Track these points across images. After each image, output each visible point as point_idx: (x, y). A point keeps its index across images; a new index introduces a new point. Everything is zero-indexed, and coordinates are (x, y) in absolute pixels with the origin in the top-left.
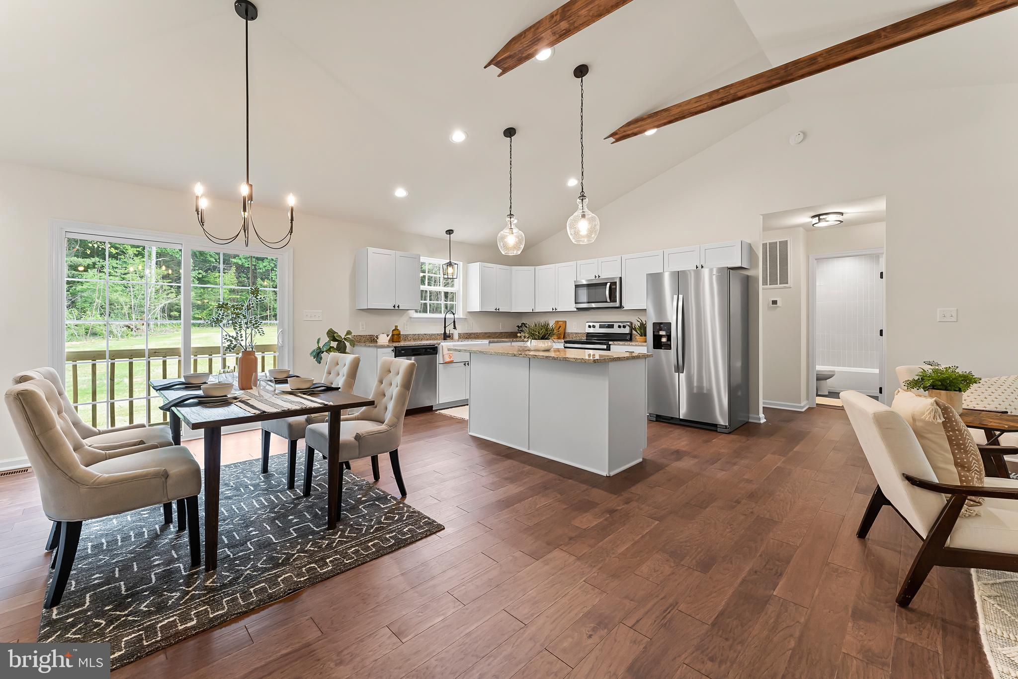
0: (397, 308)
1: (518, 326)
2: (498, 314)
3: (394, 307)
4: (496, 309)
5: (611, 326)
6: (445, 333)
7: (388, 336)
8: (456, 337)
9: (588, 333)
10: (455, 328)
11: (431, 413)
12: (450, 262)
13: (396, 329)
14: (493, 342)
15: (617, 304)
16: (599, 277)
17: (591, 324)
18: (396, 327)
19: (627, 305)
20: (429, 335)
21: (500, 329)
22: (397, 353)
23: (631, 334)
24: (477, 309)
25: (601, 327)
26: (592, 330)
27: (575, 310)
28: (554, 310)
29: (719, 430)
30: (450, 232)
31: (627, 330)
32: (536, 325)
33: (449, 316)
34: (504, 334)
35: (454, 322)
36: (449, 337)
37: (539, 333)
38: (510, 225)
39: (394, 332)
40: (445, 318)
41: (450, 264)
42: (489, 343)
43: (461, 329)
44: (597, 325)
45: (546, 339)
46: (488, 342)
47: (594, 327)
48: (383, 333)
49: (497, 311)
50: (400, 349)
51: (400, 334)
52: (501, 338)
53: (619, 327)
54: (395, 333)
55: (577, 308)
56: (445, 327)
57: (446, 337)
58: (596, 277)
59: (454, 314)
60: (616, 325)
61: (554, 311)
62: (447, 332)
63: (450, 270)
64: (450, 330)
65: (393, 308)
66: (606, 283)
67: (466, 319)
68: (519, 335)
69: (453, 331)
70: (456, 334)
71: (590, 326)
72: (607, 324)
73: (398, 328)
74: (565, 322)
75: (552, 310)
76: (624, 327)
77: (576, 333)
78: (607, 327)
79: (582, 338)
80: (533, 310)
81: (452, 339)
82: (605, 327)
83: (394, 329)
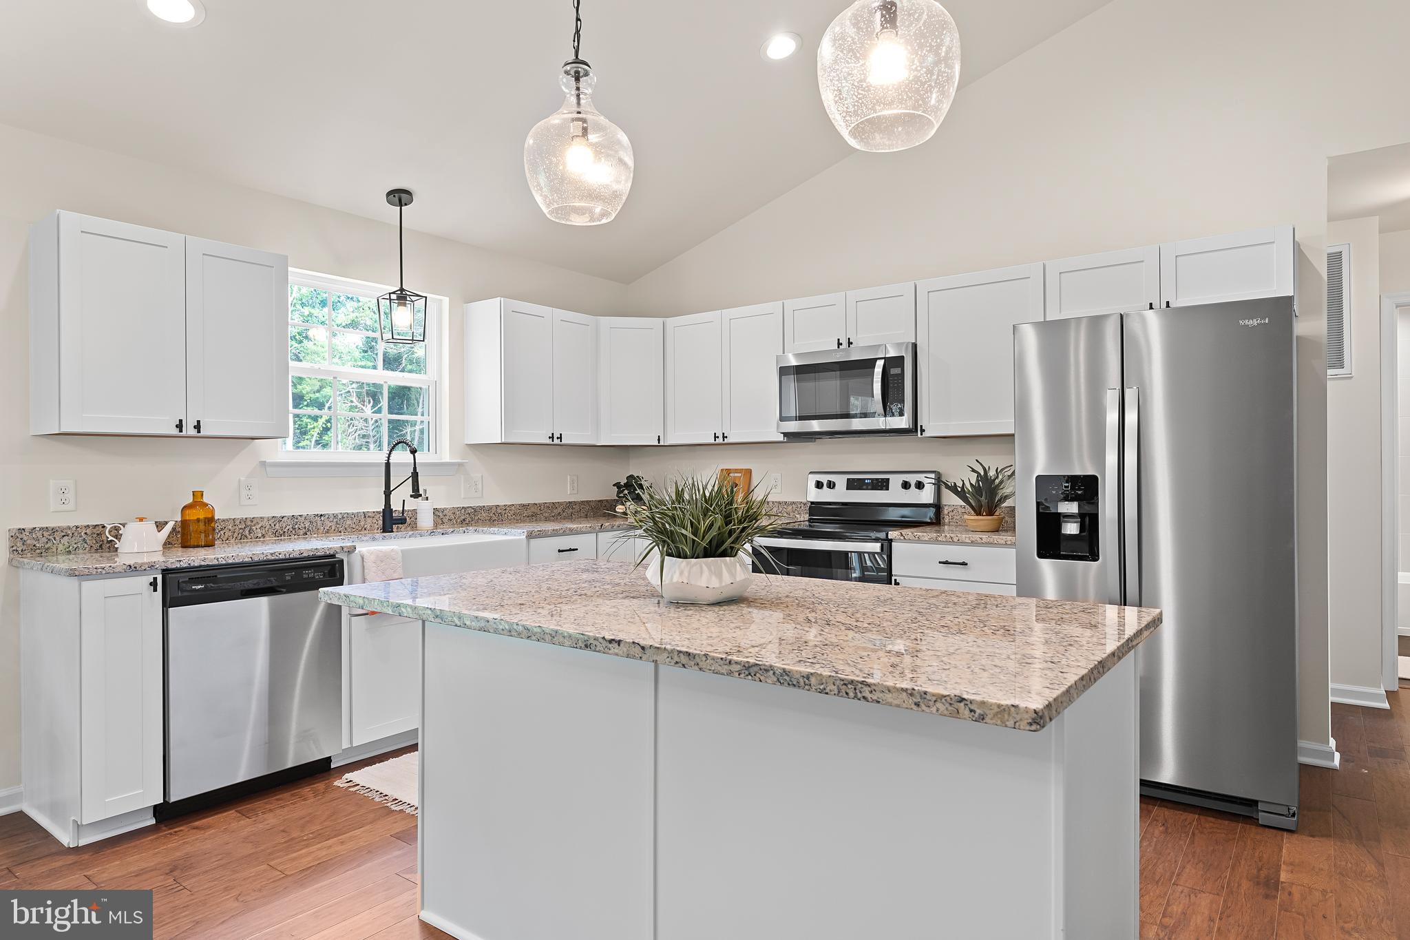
0: (193, 432)
1: (618, 485)
2: (556, 447)
3: (180, 426)
4: (552, 437)
5: (883, 485)
6: (387, 510)
7: (160, 526)
8: (426, 520)
9: (812, 503)
10: (416, 494)
11: (320, 786)
12: (402, 290)
13: (197, 501)
14: (542, 535)
15: (903, 422)
16: (850, 343)
17: (824, 479)
18: (198, 495)
19: (932, 426)
20: (335, 516)
21: (566, 493)
22: (174, 592)
23: (937, 506)
24: (495, 435)
25: (853, 485)
26: (826, 496)
27: (781, 438)
28: (720, 440)
29: (1263, 818)
30: (400, 197)
31: (927, 496)
32: (679, 494)
33: (401, 457)
34: (577, 507)
35: (415, 475)
36: (402, 521)
37: (695, 533)
38: (574, 100)
39: (187, 512)
40: (388, 465)
41: (402, 297)
42: (530, 536)
43: (439, 495)
44: (841, 482)
45: (724, 554)
46: (524, 534)
47: (831, 485)
48: (141, 520)
49: (556, 441)
50: (183, 577)
51: (210, 520)
52: (570, 518)
53: (906, 485)
54: (193, 515)
55: (785, 434)
56: (388, 493)
57: (391, 521)
58: (839, 344)
59: (413, 452)
60: (896, 481)
61: (718, 441)
62: (396, 506)
63: (403, 317)
64: (401, 498)
65: (175, 432)
66: (871, 363)
67: (460, 465)
68: (620, 508)
69: (411, 504)
70: (424, 511)
71: (819, 485)
72: (868, 479)
73: (205, 500)
74: (749, 472)
75: (712, 441)
76: (920, 485)
77: (780, 503)
78: (870, 487)
79: (797, 516)
80: (659, 440)
81: (414, 526)
82: (864, 487)
83: (190, 500)
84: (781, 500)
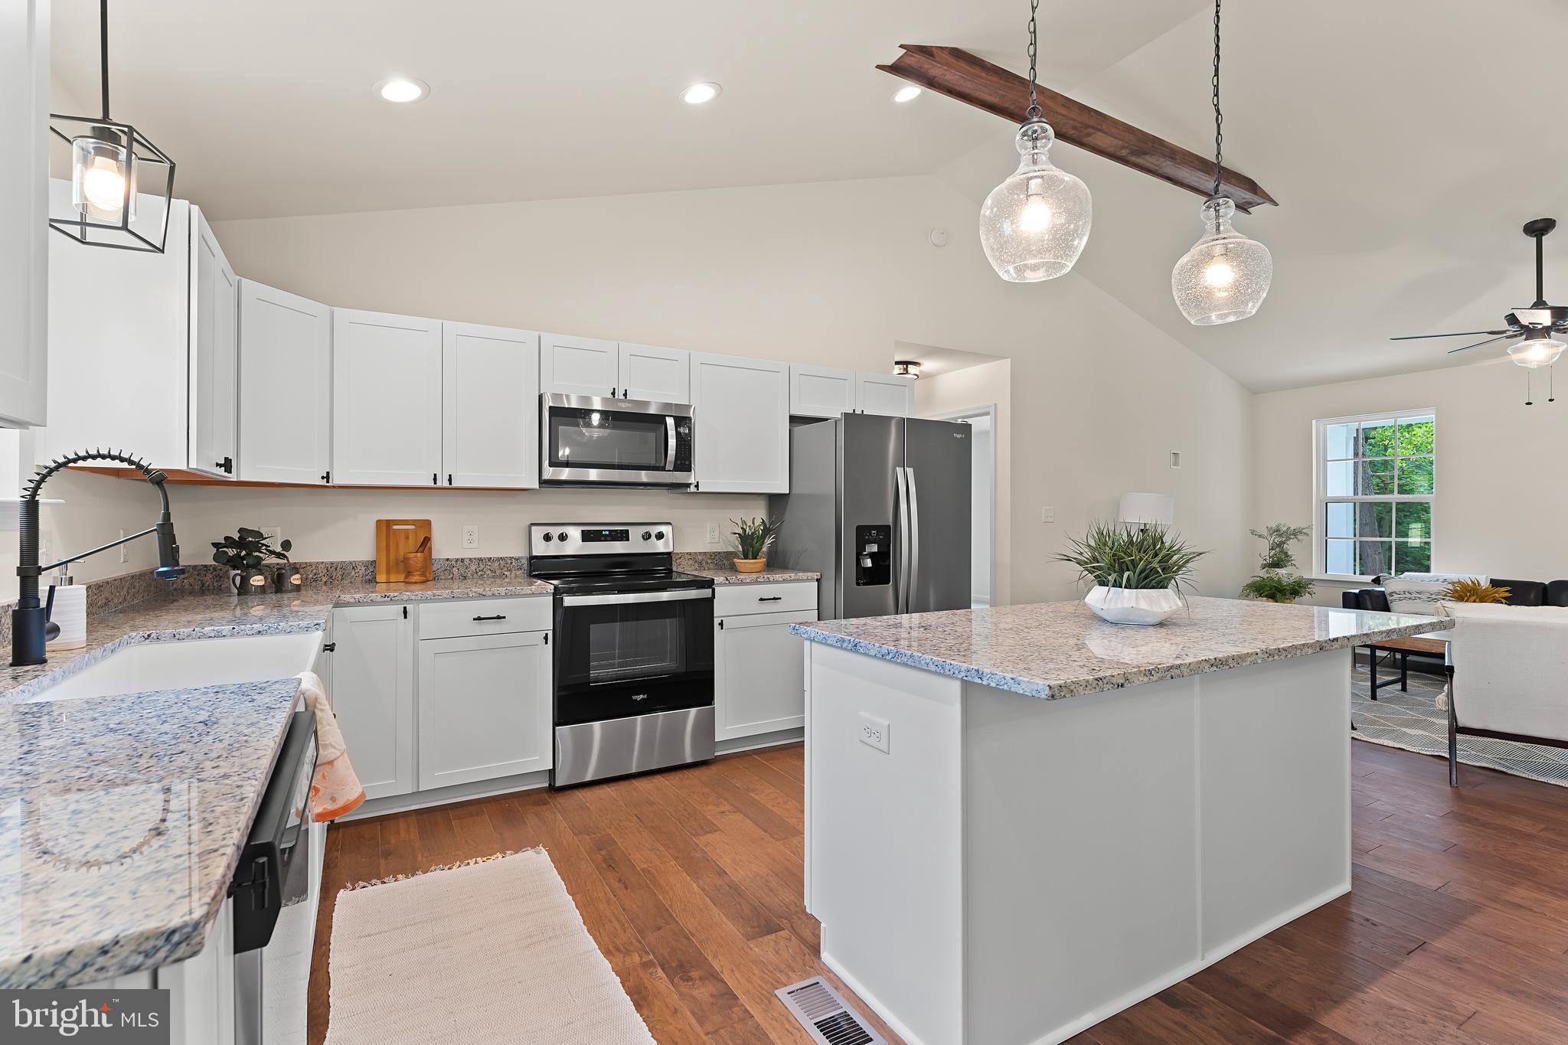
4: (221, 464)
5: (623, 536)
16: (624, 394)
17: (554, 531)
25: (587, 537)
26: (553, 549)
27: (529, 485)
28: (443, 482)
31: (668, 545)
44: (575, 533)
47: (563, 538)
53: (646, 536)
58: (613, 394)
60: (636, 532)
61: (439, 484)
66: (664, 419)
71: (547, 538)
72: (605, 531)
74: (427, 524)
75: (431, 484)
76: (660, 536)
77: (480, 560)
78: (609, 538)
79: (506, 573)
80: (327, 477)
82: (603, 539)
84: (483, 556)
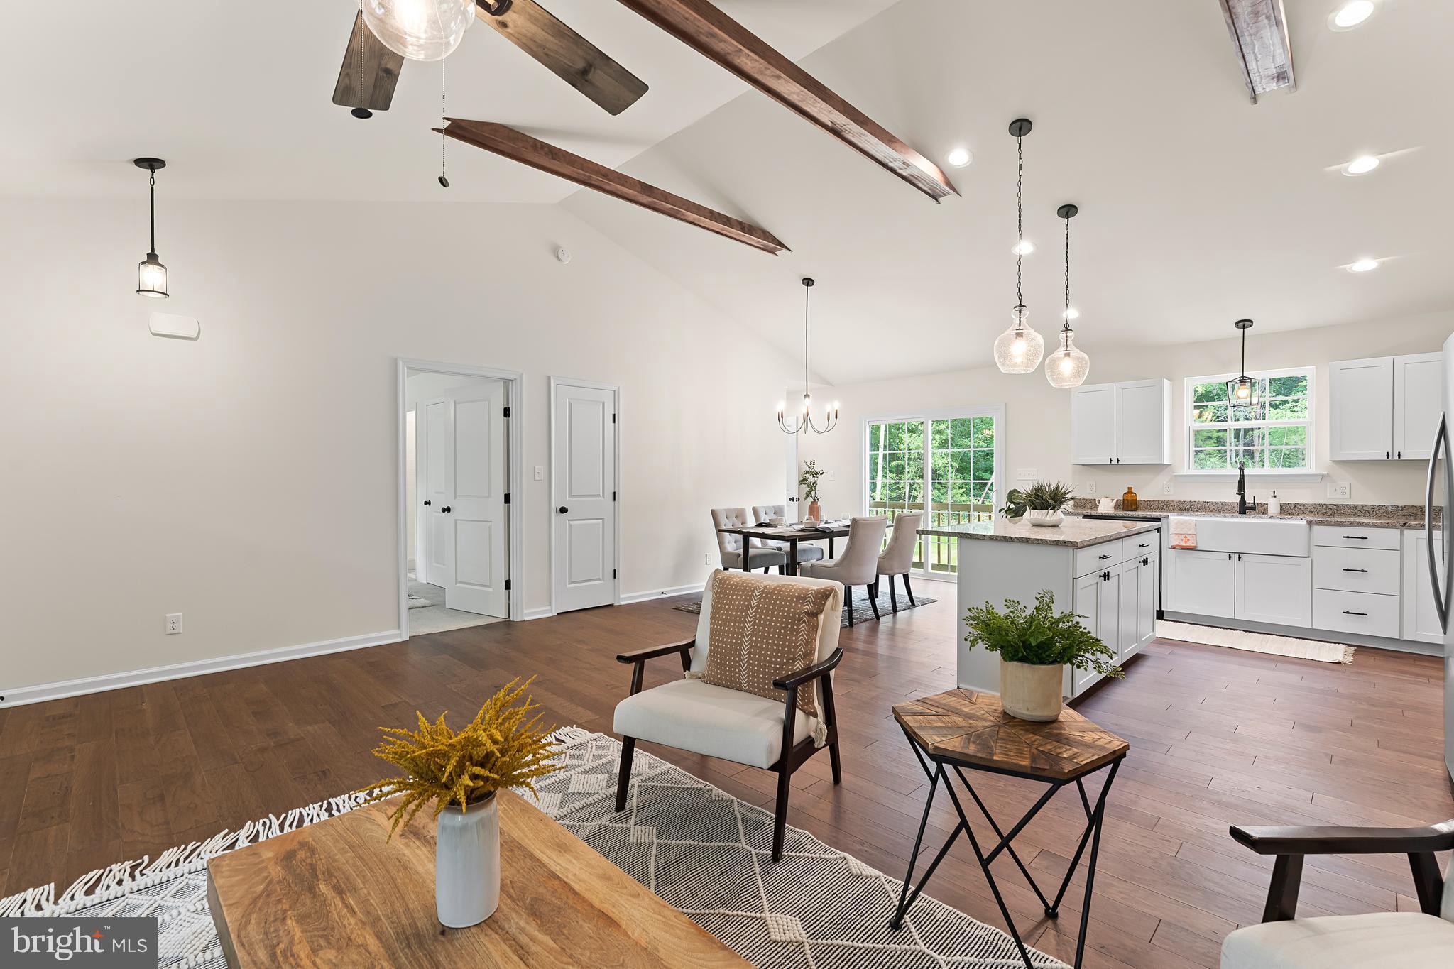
3: (1117, 461)
6: (1243, 502)
7: (1113, 501)
8: (1273, 508)
12: (1243, 376)
13: (1130, 492)
18: (1130, 489)
30: (1244, 324)
36: (1253, 508)
39: (1125, 495)
40: (1242, 477)
41: (1243, 381)
42: (1310, 523)
46: (1304, 522)
48: (1107, 497)
51: (1135, 499)
54: (1127, 497)
57: (1246, 508)
62: (1248, 499)
63: (1243, 393)
73: (1133, 491)
81: (1265, 512)
83: (1127, 491)
